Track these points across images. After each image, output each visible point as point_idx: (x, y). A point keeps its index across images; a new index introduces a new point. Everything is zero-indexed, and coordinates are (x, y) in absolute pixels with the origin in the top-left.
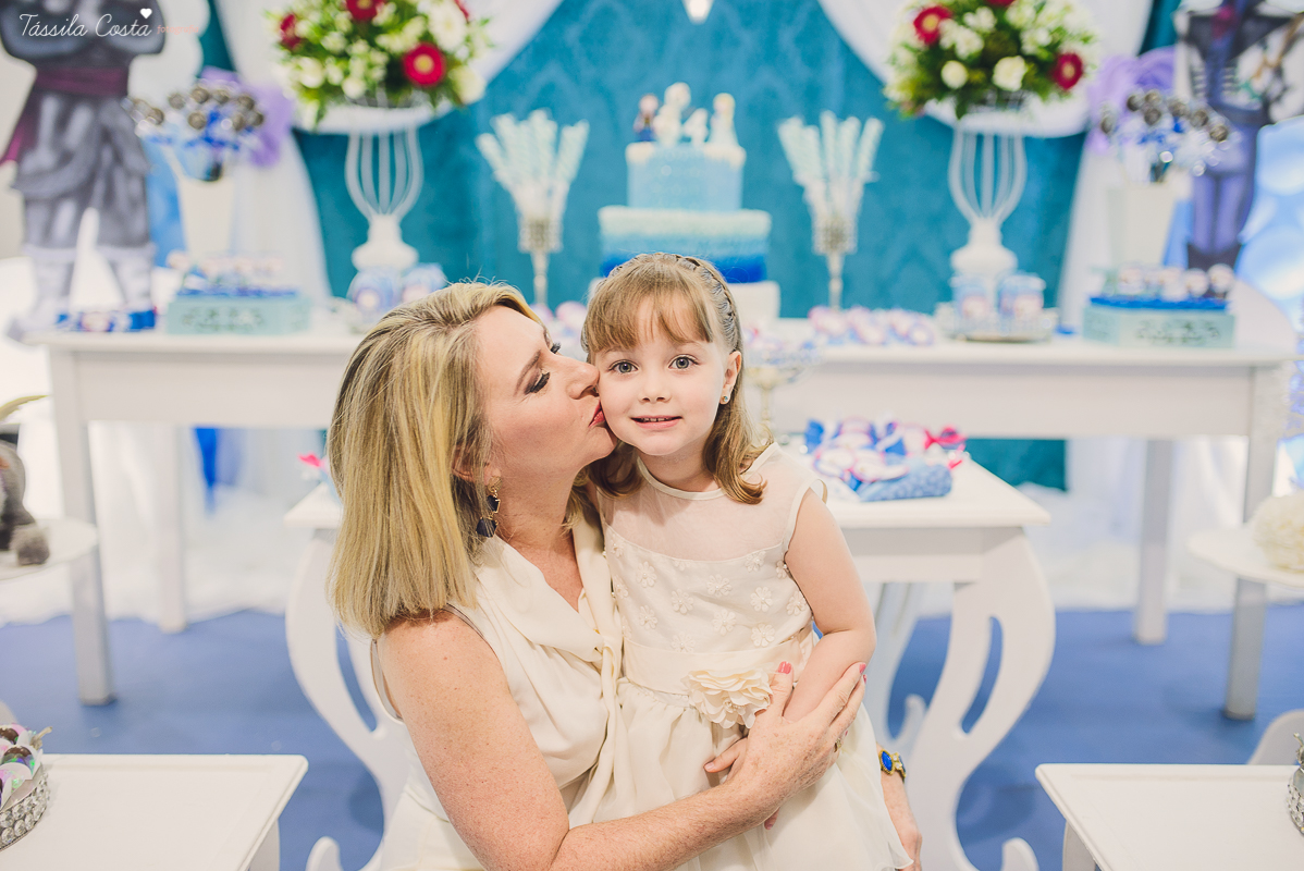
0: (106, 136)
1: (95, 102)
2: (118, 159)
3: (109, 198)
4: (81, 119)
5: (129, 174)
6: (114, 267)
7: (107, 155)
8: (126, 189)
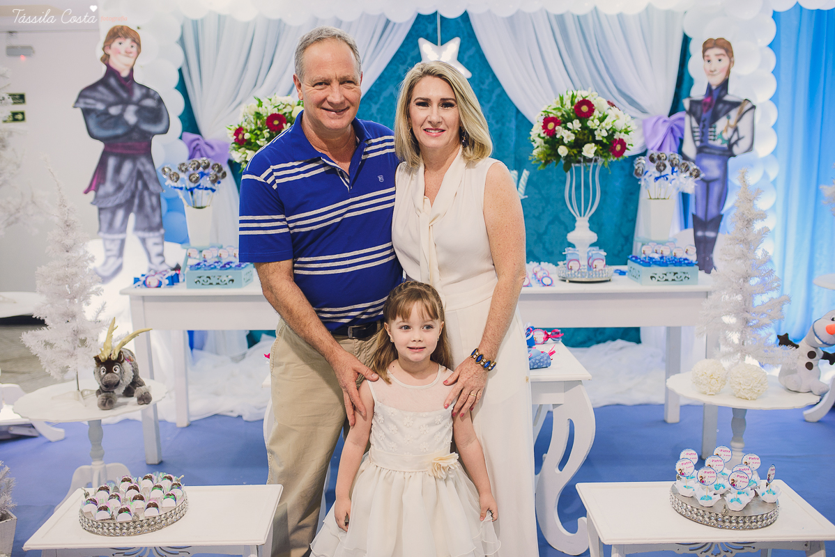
0: (140, 175)
1: (134, 159)
2: (145, 186)
3: (141, 205)
4: (127, 167)
5: (151, 194)
6: (143, 241)
7: (140, 184)
8: (150, 201)
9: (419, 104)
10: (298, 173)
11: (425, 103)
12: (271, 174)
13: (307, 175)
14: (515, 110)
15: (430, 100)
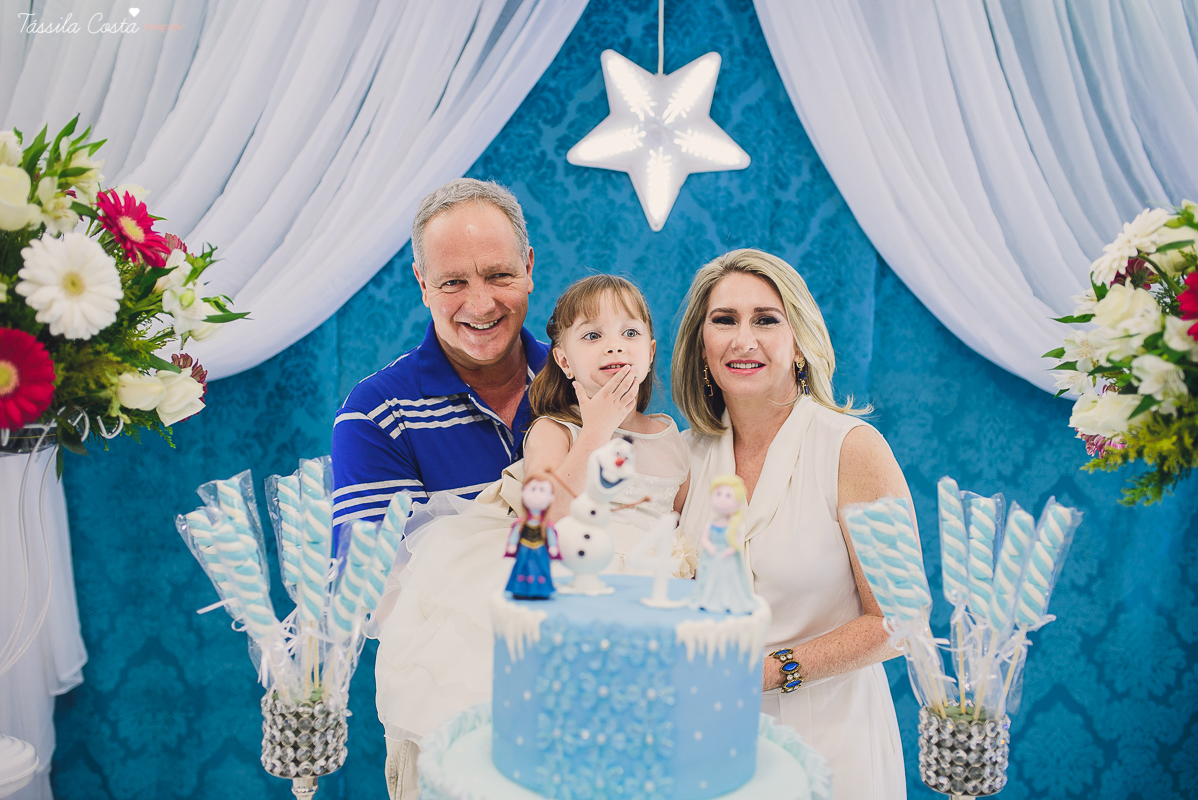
9: (717, 320)
10: (430, 419)
11: (728, 318)
12: (389, 411)
13: (445, 424)
14: (874, 264)
15: (736, 312)
